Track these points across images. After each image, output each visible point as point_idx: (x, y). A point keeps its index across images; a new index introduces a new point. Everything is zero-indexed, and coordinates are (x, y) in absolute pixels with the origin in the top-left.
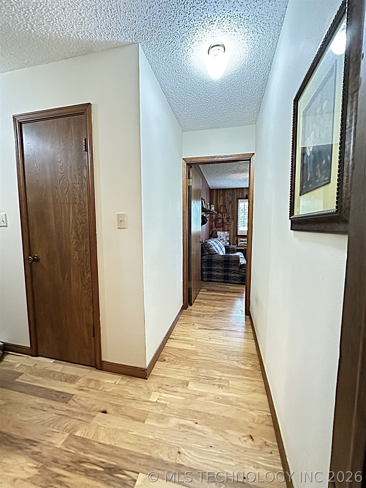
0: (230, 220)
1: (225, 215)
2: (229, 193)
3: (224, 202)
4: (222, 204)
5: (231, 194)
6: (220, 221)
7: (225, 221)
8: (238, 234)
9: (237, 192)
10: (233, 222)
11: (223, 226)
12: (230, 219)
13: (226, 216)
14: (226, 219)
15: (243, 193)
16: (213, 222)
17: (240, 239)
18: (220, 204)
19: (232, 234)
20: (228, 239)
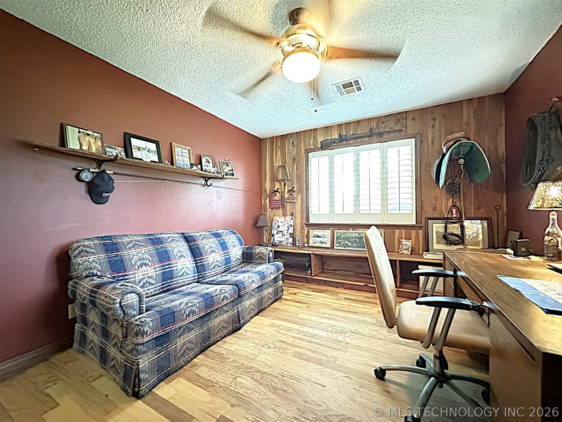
0: (295, 195)
1: (285, 184)
2: (291, 142)
3: (284, 161)
4: (280, 164)
5: (295, 144)
6: (278, 197)
7: (286, 196)
8: (311, 222)
9: (304, 138)
10: (299, 198)
11: (283, 206)
12: (294, 191)
13: (288, 186)
14: (288, 192)
15: (315, 140)
16: (266, 199)
17: (313, 232)
18: (277, 165)
19: (298, 221)
20: (292, 232)
